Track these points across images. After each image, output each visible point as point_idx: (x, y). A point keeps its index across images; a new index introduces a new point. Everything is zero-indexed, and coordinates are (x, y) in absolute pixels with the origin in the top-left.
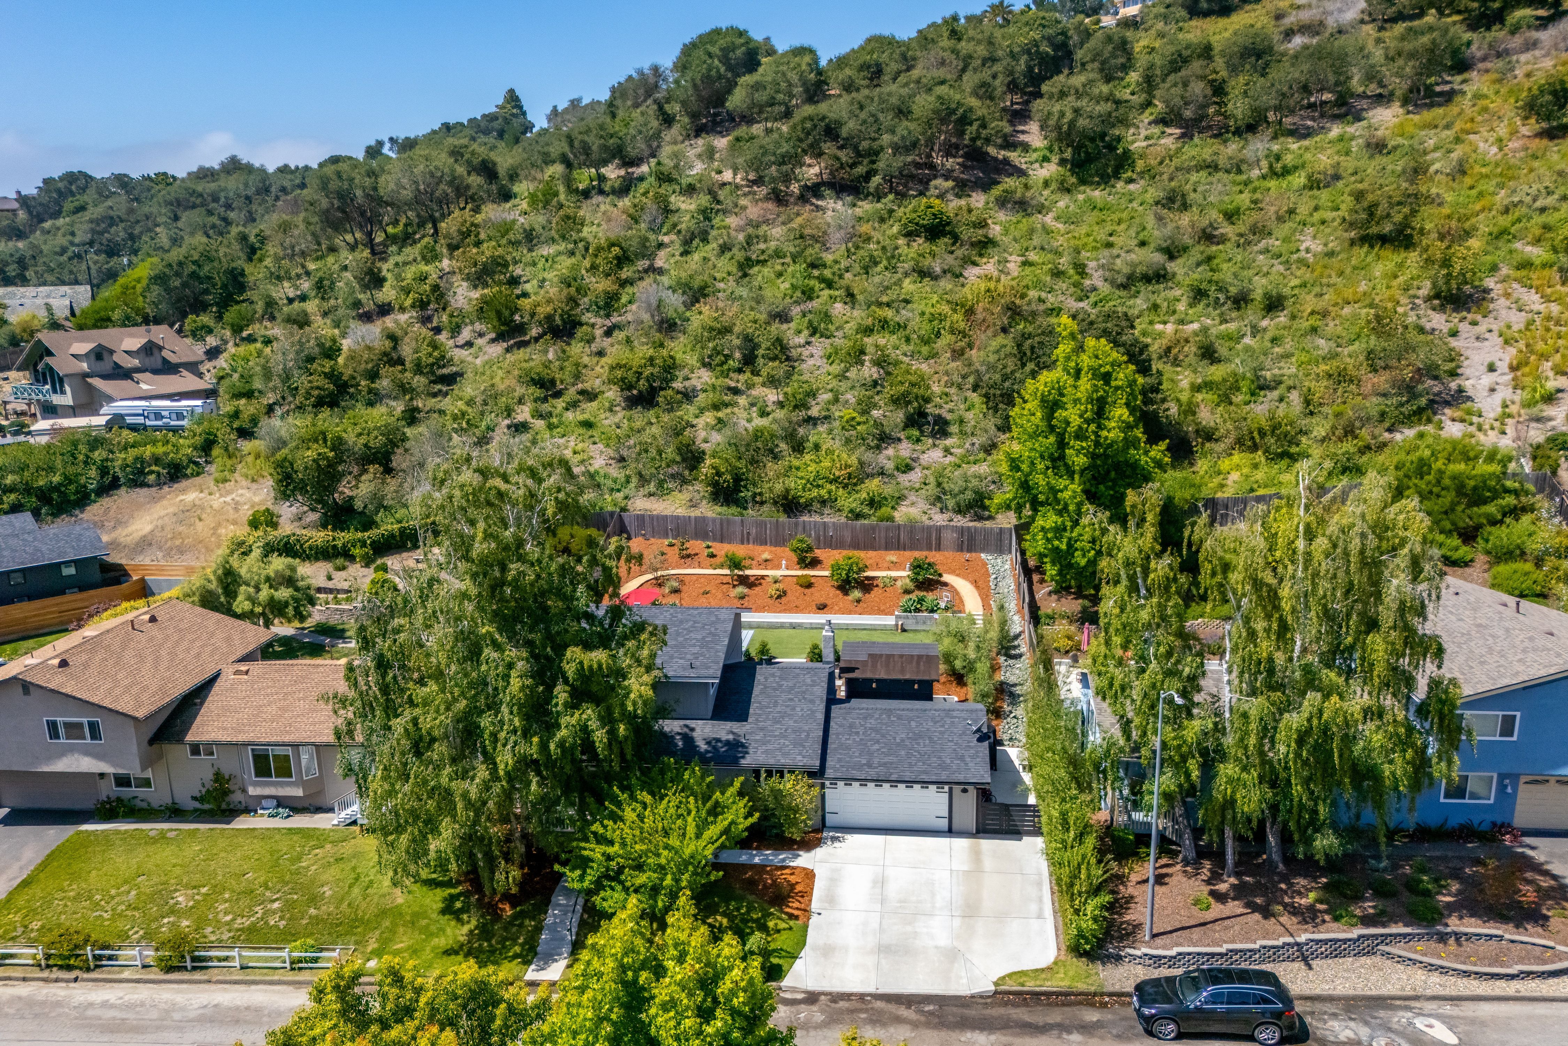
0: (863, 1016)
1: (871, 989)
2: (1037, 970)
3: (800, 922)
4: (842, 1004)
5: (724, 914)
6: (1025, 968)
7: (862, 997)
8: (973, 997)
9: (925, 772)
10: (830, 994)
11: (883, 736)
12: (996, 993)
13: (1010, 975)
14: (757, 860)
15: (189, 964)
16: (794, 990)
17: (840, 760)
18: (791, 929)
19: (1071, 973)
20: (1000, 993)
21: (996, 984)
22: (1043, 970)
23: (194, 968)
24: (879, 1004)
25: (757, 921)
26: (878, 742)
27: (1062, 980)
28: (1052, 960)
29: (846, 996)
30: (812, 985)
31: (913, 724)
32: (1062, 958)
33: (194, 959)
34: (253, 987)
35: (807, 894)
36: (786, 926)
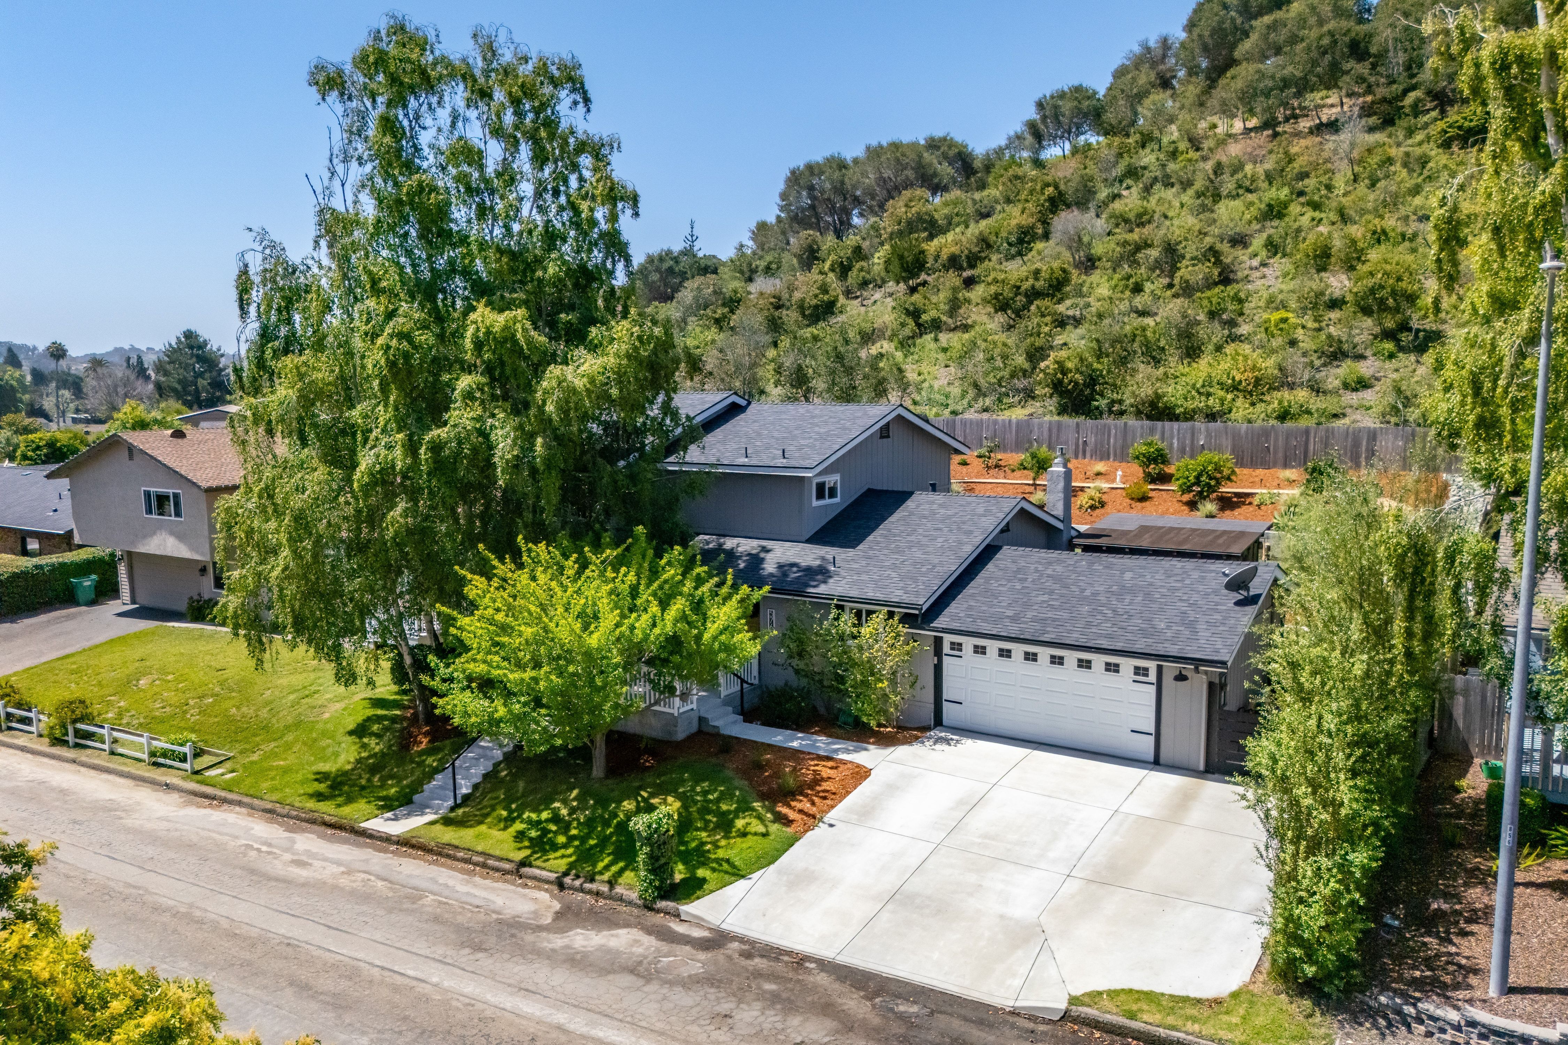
0: (769, 987)
1: (827, 953)
2: (1186, 999)
3: (789, 830)
4: (759, 962)
5: (679, 797)
6: (1158, 990)
7: (800, 961)
8: (1014, 1013)
9: (1109, 637)
10: (752, 943)
11: (1067, 587)
12: (1066, 1016)
13: (1113, 994)
14: (795, 744)
15: (71, 738)
16: (698, 923)
17: (970, 608)
18: (765, 835)
19: (1259, 1021)
20: (1077, 1020)
21: (1074, 1000)
22: (1199, 1001)
23: (77, 746)
24: (822, 979)
25: (723, 815)
26: (1051, 592)
27: (1231, 1027)
28: (1234, 987)
29: (773, 953)
30: (733, 924)
31: (1128, 575)
32: (1256, 988)
33: (78, 733)
34: (105, 776)
35: (834, 797)
36: (761, 829)
